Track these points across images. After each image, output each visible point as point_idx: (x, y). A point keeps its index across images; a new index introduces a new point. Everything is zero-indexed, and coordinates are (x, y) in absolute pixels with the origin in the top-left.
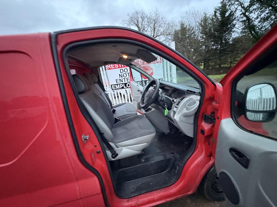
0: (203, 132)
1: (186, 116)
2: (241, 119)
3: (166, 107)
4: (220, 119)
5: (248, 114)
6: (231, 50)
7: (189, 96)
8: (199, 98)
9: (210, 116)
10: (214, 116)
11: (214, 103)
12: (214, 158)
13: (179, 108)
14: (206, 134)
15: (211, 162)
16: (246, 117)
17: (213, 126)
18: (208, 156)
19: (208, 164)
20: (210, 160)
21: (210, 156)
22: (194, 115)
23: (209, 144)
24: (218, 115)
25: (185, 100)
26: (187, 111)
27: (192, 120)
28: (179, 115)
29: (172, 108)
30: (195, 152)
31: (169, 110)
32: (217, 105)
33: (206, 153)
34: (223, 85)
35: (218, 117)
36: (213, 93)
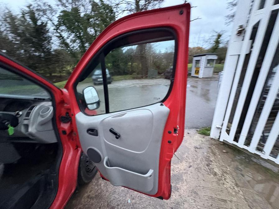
0: (64, 132)
1: (43, 124)
2: (86, 111)
3: (8, 124)
4: (74, 115)
5: (89, 106)
6: (56, 60)
7: (39, 104)
8: (50, 103)
9: (66, 116)
10: (69, 116)
11: (65, 105)
12: (80, 147)
13: (32, 119)
14: (68, 132)
15: (79, 152)
16: (88, 109)
17: (71, 124)
18: (75, 149)
19: (78, 155)
20: (78, 151)
21: (77, 148)
22: (51, 120)
23: (73, 140)
24: (72, 113)
25: (36, 109)
26: (43, 119)
27: (50, 126)
28: (34, 127)
29: (19, 122)
30: (64, 153)
31: (14, 126)
32: (68, 106)
33: (73, 148)
34: (67, 89)
35: (72, 114)
36: (62, 97)
